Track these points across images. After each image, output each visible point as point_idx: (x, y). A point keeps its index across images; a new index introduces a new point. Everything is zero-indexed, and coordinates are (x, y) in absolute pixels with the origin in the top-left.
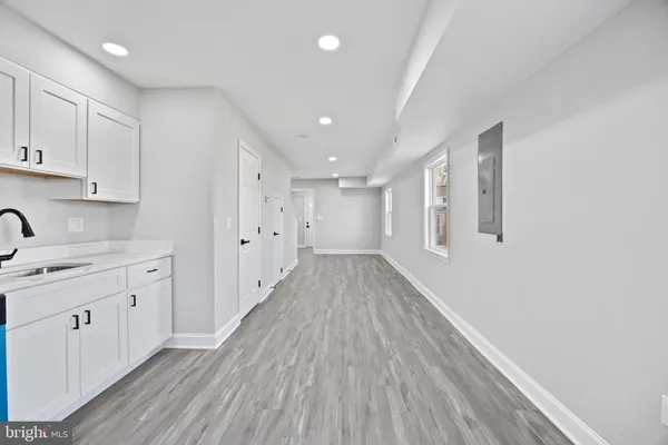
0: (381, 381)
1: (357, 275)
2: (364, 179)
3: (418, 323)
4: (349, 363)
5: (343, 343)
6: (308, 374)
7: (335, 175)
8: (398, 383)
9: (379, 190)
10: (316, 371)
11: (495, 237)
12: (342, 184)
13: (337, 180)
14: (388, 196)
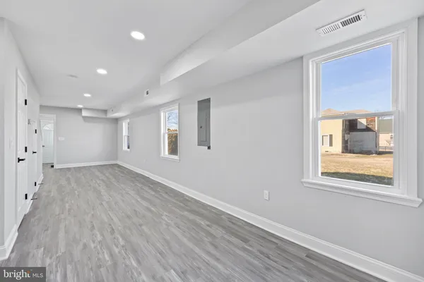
0: (165, 226)
1: (108, 178)
2: (105, 111)
3: (166, 196)
4: (141, 225)
5: (128, 217)
6: (118, 239)
7: (80, 106)
8: (173, 224)
9: (116, 120)
10: (122, 236)
11: (207, 147)
12: (85, 113)
13: (80, 110)
14: (125, 125)
